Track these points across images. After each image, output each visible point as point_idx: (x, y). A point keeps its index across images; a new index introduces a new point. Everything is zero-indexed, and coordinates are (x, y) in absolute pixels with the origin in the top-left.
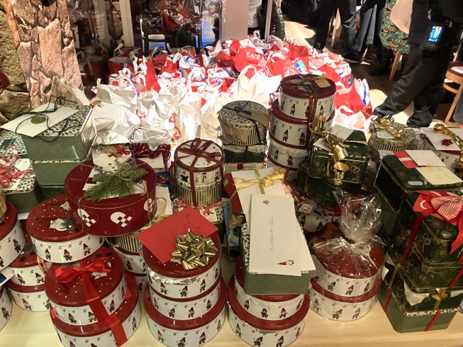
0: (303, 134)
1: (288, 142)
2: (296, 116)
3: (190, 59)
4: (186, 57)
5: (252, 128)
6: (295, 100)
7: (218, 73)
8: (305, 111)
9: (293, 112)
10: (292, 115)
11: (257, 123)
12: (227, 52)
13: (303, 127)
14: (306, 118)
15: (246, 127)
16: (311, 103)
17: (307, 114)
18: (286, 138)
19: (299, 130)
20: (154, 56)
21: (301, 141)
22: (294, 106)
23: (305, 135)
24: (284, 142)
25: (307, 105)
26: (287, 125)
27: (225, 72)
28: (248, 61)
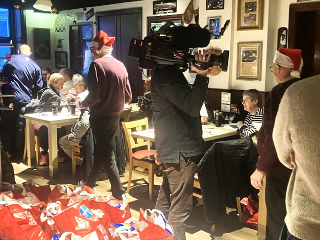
28: (18, 223)
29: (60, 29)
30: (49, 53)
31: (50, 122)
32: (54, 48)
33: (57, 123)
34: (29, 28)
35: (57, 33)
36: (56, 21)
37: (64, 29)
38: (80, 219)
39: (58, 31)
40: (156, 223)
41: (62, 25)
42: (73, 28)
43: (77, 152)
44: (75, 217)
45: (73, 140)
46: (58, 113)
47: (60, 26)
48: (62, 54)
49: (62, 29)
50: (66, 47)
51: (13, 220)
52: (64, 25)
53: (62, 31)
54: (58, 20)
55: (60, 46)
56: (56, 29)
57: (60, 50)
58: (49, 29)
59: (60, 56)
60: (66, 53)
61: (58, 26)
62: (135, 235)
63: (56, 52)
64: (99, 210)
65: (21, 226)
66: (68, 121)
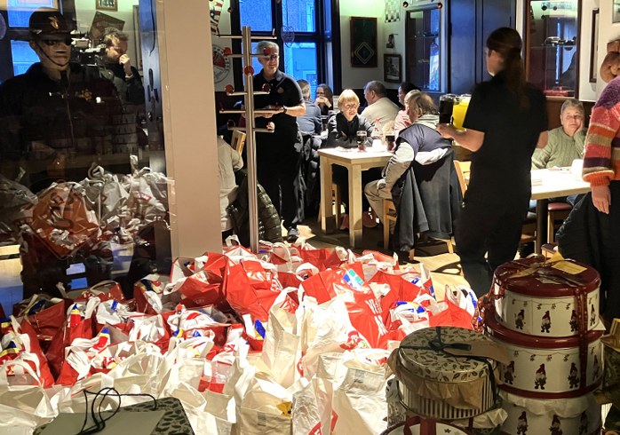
0: (573, 364)
1: (548, 389)
2: (552, 333)
3: (119, 306)
4: (111, 302)
5: (484, 374)
6: (547, 303)
7: (192, 321)
8: (570, 319)
9: (546, 327)
10: (545, 334)
11: (491, 362)
12: (201, 277)
13: (573, 352)
14: (572, 334)
15: (474, 373)
16: (578, 302)
17: (574, 325)
18: (542, 382)
19: (566, 360)
20: (31, 313)
21: (572, 380)
22: (547, 316)
23: (578, 367)
24: (540, 390)
25: (572, 308)
26: (541, 355)
27: (204, 316)
28: (252, 286)
29: (392, 18)
30: (375, 56)
31: (350, 160)
32: (382, 50)
33: (362, 162)
34: (344, 17)
35: (388, 24)
36: (387, 4)
37: (398, 17)
38: (340, 287)
39: (390, 21)
40: (462, 306)
41: (395, 11)
42: (413, 15)
43: (390, 210)
44: (334, 284)
45: (384, 189)
46: (367, 149)
47: (392, 12)
48: (393, 58)
49: (395, 18)
50: (400, 47)
51: (245, 281)
52: (398, 11)
53: (395, 20)
54: (389, 4)
55: (391, 45)
56: (387, 19)
57: (391, 51)
58: (376, 19)
59: (391, 62)
60: (399, 56)
61: (390, 12)
62: (424, 319)
63: (386, 56)
64: (385, 284)
65: (257, 291)
66: (378, 160)
